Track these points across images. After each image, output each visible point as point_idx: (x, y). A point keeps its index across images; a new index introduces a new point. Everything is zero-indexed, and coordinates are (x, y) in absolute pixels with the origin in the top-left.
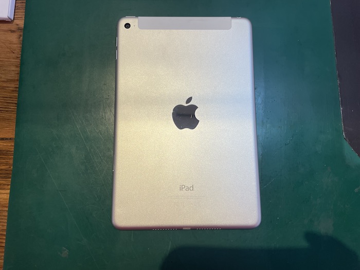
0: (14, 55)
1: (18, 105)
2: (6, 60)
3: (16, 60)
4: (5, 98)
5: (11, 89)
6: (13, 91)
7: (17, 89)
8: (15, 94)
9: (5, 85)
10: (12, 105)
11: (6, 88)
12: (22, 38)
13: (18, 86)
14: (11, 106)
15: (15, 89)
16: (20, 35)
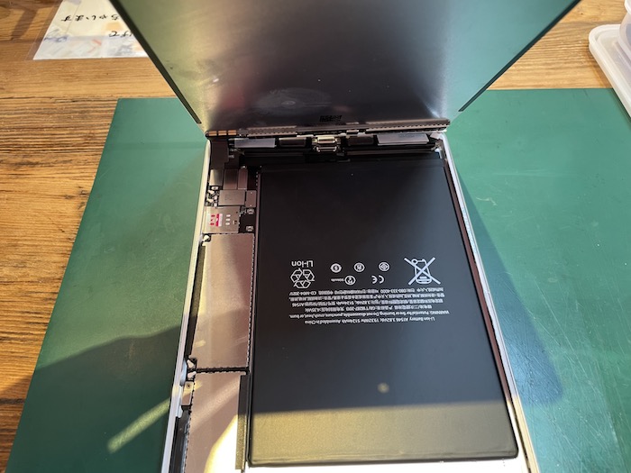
0: (63, 236)
1: (50, 327)
2: (46, 243)
3: (65, 244)
4: (26, 314)
5: (42, 295)
6: (46, 299)
7: (56, 297)
8: (48, 306)
9: (31, 288)
10: (36, 327)
11: (33, 295)
12: (84, 207)
13: (57, 291)
14: (34, 329)
15: (51, 296)
16: (83, 203)
